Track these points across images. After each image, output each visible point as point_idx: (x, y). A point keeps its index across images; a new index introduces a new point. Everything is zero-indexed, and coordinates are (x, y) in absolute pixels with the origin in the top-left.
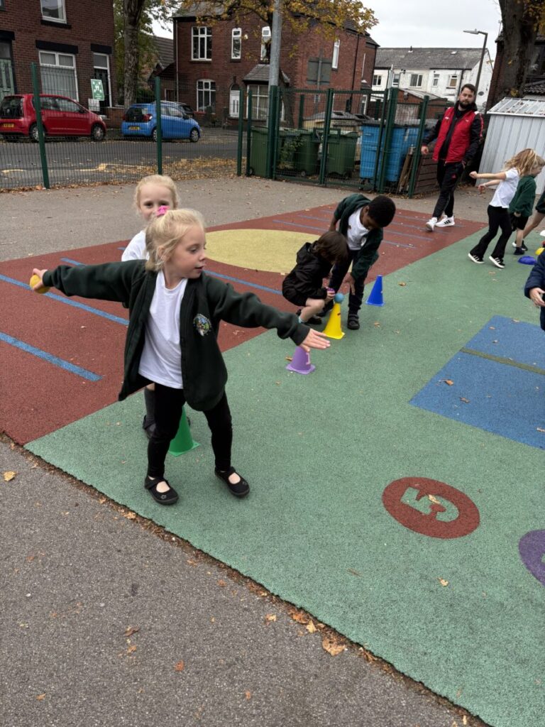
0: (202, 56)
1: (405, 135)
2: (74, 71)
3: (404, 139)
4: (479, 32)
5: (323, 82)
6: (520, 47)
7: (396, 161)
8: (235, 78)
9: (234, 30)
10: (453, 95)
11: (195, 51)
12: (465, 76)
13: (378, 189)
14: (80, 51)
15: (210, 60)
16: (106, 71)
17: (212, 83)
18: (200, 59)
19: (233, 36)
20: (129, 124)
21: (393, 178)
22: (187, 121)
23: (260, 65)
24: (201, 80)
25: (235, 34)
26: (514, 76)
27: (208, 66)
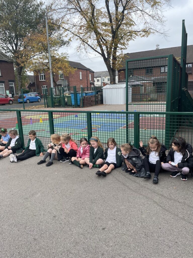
2: (3, 87)
11: (41, 78)
14: (5, 82)
15: (45, 80)
16: (13, 87)
17: (46, 86)
18: (42, 80)
20: (20, 99)
21: (79, 104)
24: (43, 86)
27: (44, 82)
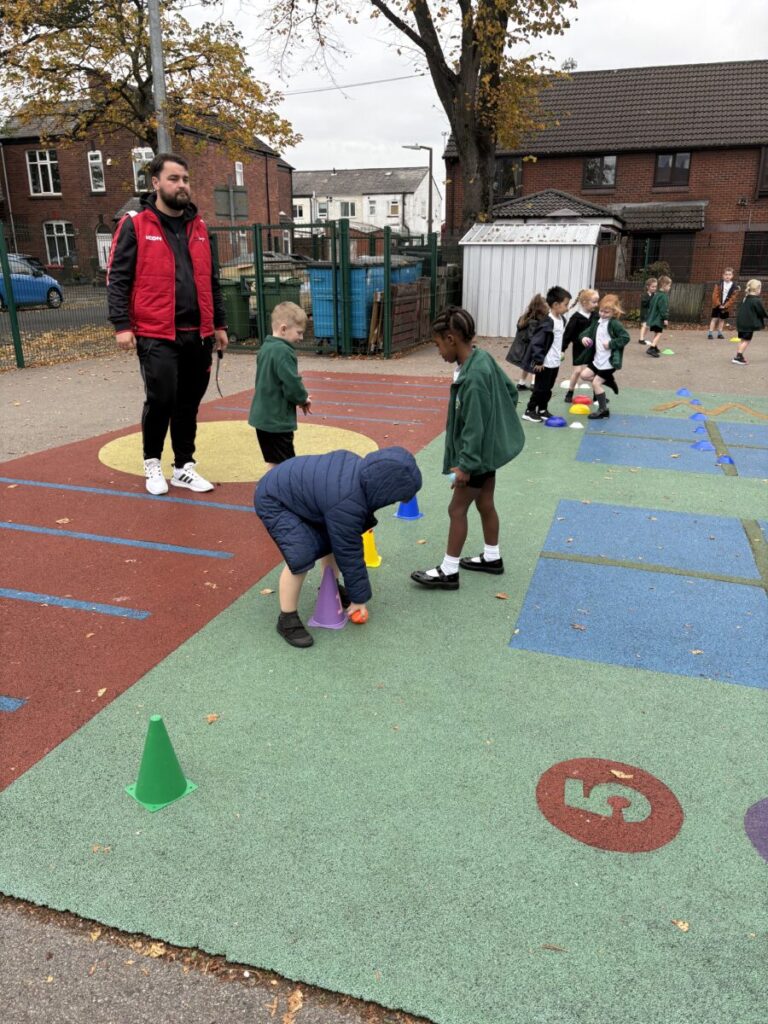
0: (47, 189)
1: (366, 277)
3: (366, 282)
4: (421, 147)
5: (239, 216)
6: (479, 163)
7: (360, 311)
8: (101, 217)
9: (90, 153)
10: (398, 225)
11: (36, 183)
12: (407, 200)
13: (343, 350)
15: (59, 194)
17: (66, 225)
18: (43, 194)
19: (90, 161)
21: (360, 334)
22: (39, 279)
23: (135, 199)
24: (50, 223)
25: (93, 158)
26: (478, 198)
27: (55, 203)
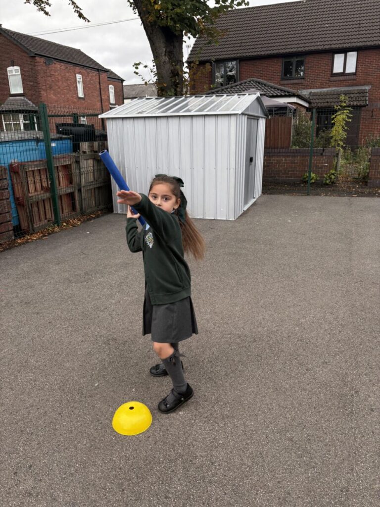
23: (11, 98)
